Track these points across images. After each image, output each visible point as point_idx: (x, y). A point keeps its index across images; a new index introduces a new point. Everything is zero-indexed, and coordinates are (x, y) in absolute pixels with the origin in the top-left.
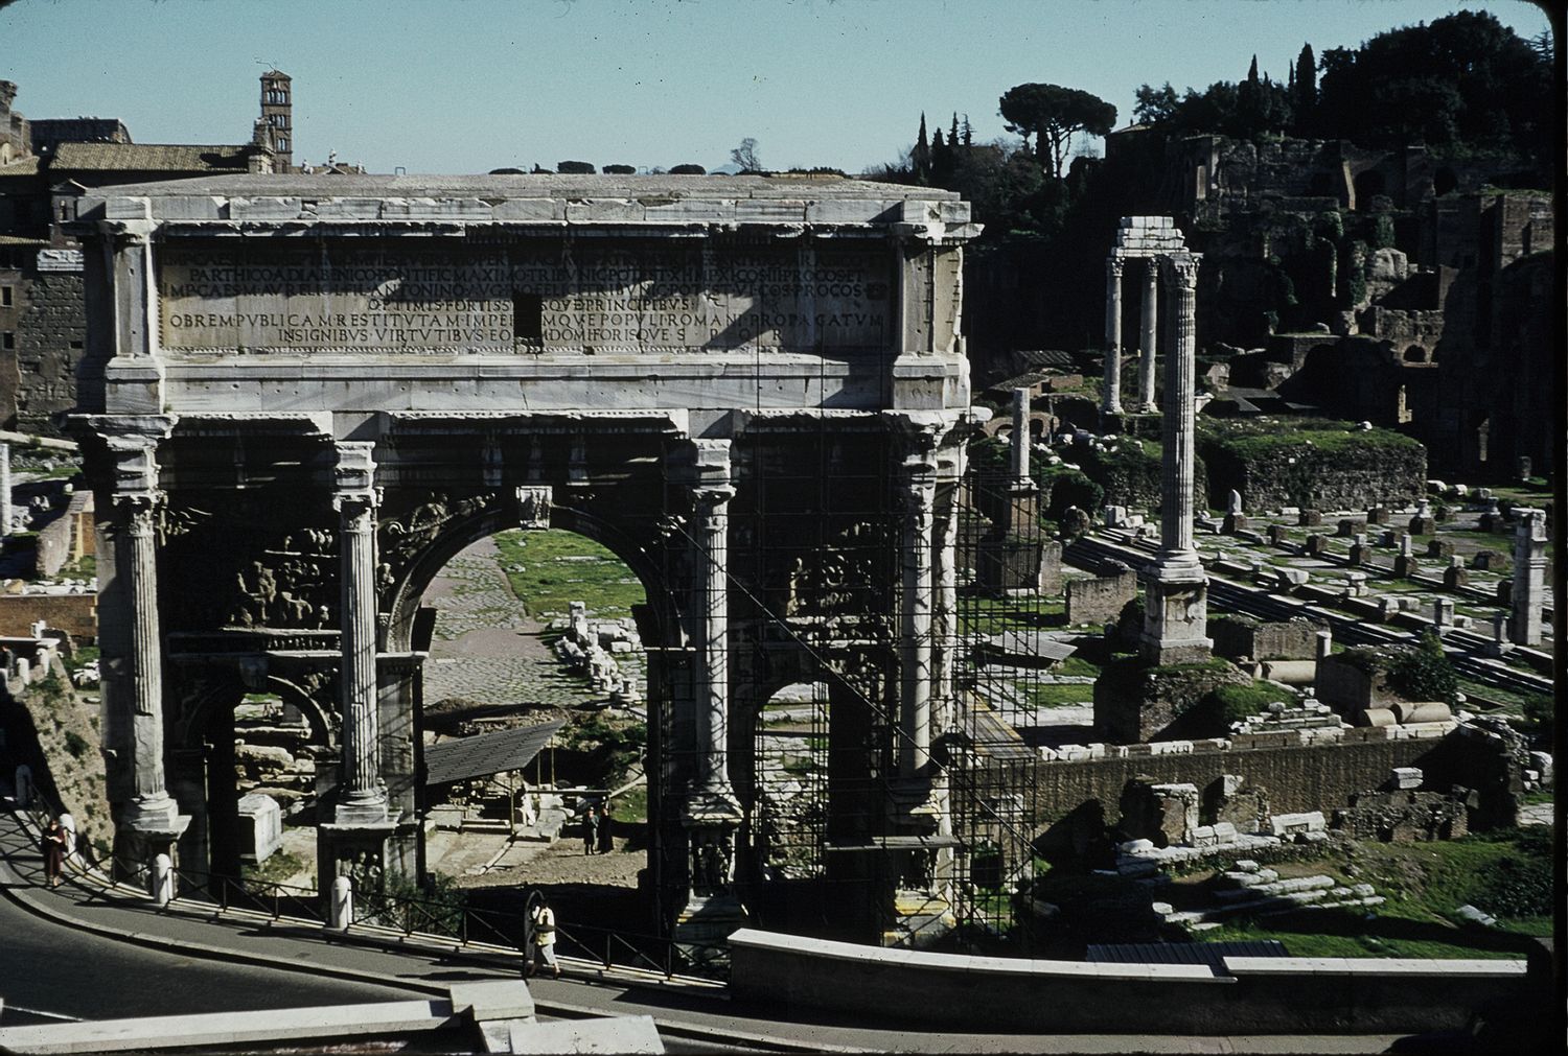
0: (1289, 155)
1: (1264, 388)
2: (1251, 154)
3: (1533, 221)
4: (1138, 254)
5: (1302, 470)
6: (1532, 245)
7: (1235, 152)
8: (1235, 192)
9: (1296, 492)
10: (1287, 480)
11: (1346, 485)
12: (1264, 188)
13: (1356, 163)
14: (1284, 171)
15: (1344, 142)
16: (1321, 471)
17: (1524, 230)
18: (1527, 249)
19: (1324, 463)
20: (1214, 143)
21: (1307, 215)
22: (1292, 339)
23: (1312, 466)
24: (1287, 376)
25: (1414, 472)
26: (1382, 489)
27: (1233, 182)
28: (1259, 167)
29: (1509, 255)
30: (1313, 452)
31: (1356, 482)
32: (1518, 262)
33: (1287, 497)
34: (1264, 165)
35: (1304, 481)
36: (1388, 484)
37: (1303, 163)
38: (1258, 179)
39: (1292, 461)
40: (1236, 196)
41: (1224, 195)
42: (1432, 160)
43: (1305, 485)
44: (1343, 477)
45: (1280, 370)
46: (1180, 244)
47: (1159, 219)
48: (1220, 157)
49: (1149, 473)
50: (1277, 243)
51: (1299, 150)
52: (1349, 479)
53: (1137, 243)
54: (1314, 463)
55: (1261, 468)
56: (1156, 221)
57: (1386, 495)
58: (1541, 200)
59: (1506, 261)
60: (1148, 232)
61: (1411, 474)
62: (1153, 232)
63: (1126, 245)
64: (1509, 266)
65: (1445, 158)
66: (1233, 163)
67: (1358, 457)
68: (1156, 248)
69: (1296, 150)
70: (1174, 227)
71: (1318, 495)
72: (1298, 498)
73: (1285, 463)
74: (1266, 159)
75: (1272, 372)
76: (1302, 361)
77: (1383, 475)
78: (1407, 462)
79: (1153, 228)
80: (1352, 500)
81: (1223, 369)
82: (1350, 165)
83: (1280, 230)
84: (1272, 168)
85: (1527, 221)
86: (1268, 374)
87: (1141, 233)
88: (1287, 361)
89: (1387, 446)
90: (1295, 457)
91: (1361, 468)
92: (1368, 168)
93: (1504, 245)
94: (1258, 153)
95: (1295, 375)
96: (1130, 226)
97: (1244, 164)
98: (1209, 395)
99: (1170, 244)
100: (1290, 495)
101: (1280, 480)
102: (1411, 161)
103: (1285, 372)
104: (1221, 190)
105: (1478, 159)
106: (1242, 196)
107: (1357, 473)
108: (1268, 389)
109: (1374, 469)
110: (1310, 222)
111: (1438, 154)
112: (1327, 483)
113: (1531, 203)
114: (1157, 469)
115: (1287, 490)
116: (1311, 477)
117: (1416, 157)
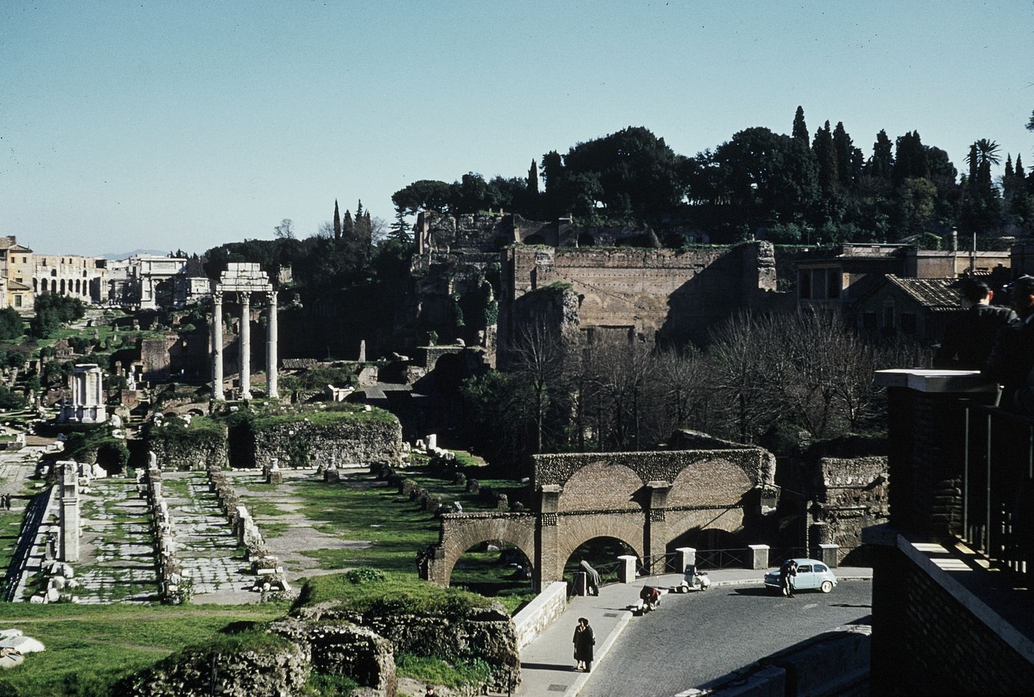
0: (478, 224)
1: (405, 383)
2: (452, 224)
3: (540, 267)
4: (233, 289)
5: (299, 439)
6: (537, 282)
7: (441, 222)
8: (441, 250)
9: (296, 455)
10: (288, 447)
11: (335, 450)
12: (461, 247)
13: (524, 230)
14: (475, 235)
15: (515, 215)
16: (314, 440)
17: (531, 272)
18: (534, 285)
19: (318, 434)
20: (425, 216)
21: (481, 265)
22: (426, 349)
23: (308, 436)
24: (422, 375)
25: (389, 441)
26: (364, 453)
27: (439, 243)
28: (457, 233)
29: (521, 290)
30: (308, 426)
31: (343, 448)
32: (528, 295)
33: (289, 458)
34: (461, 231)
35: (301, 447)
36: (369, 449)
37: (488, 229)
38: (457, 241)
39: (291, 433)
40: (442, 253)
41: (433, 252)
42: (576, 226)
43: (302, 450)
44: (333, 444)
45: (416, 371)
46: (265, 282)
47: (249, 265)
48: (430, 226)
49: (181, 441)
50: (458, 285)
51: (485, 221)
52: (338, 446)
53: (233, 282)
54: (309, 435)
55: (267, 437)
56: (248, 266)
57: (368, 457)
58: (545, 252)
59: (518, 294)
60: (240, 274)
61: (388, 442)
62: (244, 274)
63: (223, 282)
64: (521, 297)
65: (585, 226)
66: (439, 230)
67: (345, 430)
68: (246, 285)
69: (483, 221)
70: (261, 270)
71: (313, 457)
72: (297, 459)
73: (286, 434)
74: (462, 227)
75: (410, 373)
76: (433, 365)
77: (365, 443)
78: (384, 434)
79: (244, 271)
80: (341, 461)
81: (372, 370)
82: (520, 231)
83: (462, 275)
84: (466, 233)
85: (534, 266)
86: (407, 374)
87: (235, 275)
88: (422, 364)
89: (369, 422)
90: (294, 430)
91: (347, 438)
92: (532, 233)
93: (516, 282)
94: (457, 224)
95: (428, 374)
96: (226, 269)
97: (447, 230)
98: (351, 388)
99: (258, 282)
100: (290, 456)
101: (282, 446)
102: (562, 227)
103: (421, 372)
104: (432, 249)
105: (608, 226)
106: (446, 252)
107: (344, 442)
108: (408, 384)
109: (357, 438)
110: (483, 270)
111: (581, 223)
112: (320, 449)
113: (536, 254)
114: (186, 438)
115: (288, 453)
116: (306, 444)
117: (565, 225)
